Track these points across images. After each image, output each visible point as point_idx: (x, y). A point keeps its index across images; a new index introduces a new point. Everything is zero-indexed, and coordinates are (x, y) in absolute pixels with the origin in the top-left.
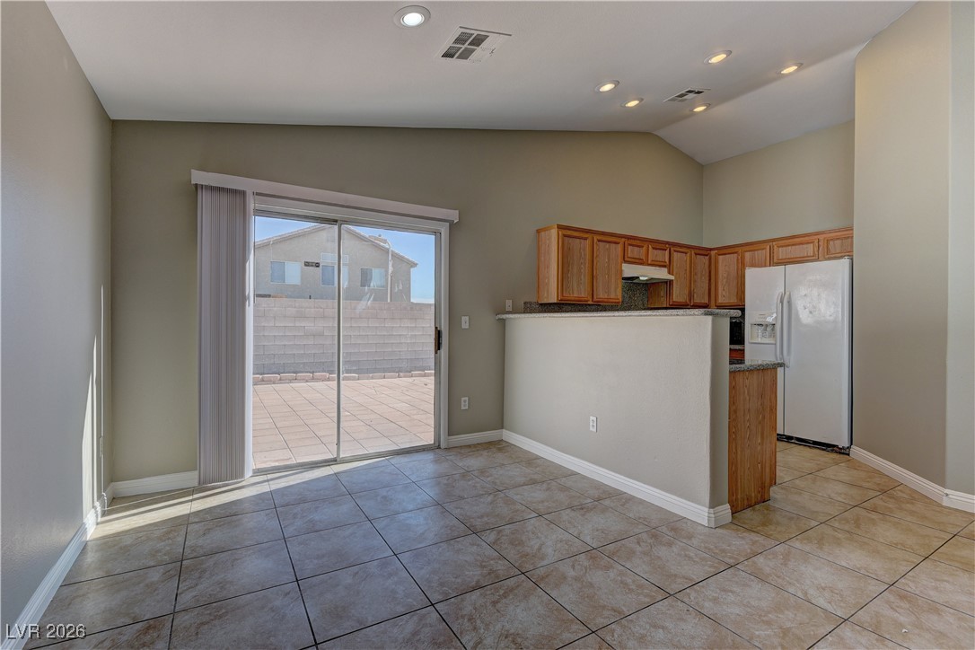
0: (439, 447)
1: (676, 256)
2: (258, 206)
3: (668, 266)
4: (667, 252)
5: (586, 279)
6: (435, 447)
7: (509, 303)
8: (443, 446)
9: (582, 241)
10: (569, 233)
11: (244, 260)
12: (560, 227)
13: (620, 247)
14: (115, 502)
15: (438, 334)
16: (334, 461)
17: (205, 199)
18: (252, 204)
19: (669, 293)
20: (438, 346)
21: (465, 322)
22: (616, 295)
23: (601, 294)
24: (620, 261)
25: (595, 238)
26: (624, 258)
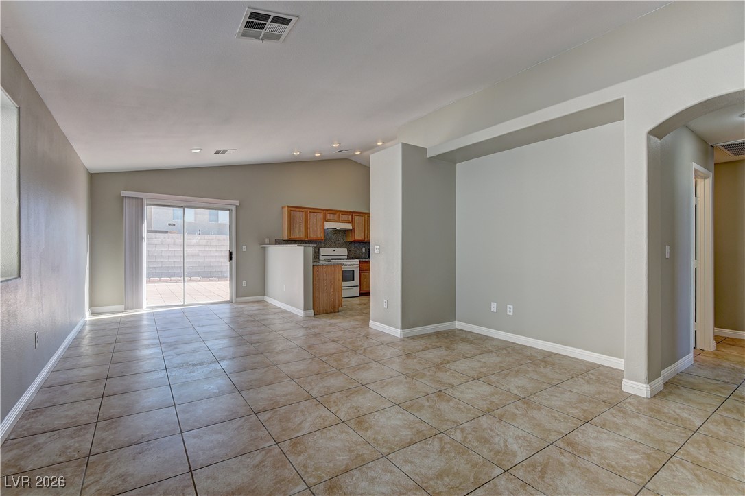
0: (232, 302)
1: (356, 218)
2: (149, 202)
3: (352, 222)
4: (350, 216)
5: (303, 229)
6: (230, 302)
7: (267, 240)
8: (234, 301)
9: (301, 212)
10: (294, 209)
11: (142, 223)
12: (288, 207)
13: (322, 215)
14: (93, 314)
15: (231, 253)
16: (182, 305)
17: (127, 202)
18: (145, 202)
19: (353, 236)
20: (231, 258)
21: (244, 248)
22: (320, 236)
23: (312, 236)
24: (322, 221)
25: (309, 211)
26: (325, 220)
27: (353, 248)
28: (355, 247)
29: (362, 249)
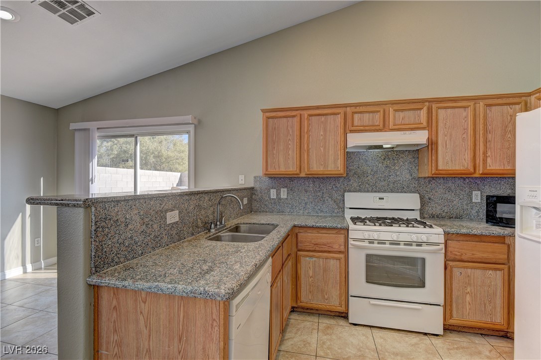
7: (242, 178)
9: (290, 119)
10: (273, 115)
13: (339, 118)
22: (335, 165)
23: (316, 167)
24: (340, 131)
25: (306, 114)
26: (348, 128)
27: (439, 192)
28: (449, 190)
29: (470, 196)
